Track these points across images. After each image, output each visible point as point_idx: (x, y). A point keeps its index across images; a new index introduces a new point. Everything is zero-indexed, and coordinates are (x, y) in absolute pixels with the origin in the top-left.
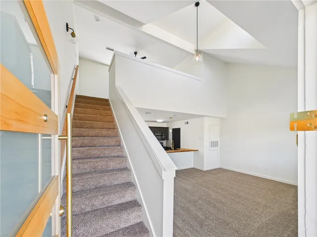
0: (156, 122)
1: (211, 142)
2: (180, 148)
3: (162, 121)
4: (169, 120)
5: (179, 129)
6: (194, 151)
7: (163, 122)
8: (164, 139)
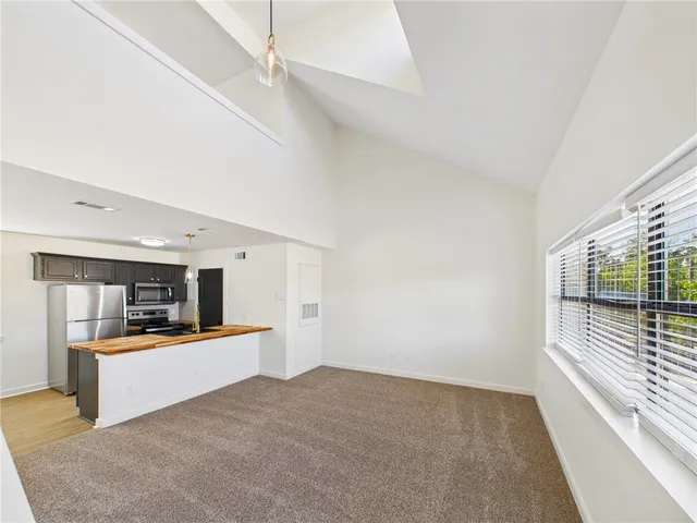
0: (136, 245)
1: (304, 306)
2: (221, 323)
3: (161, 244)
4: (184, 242)
5: (219, 272)
6: (260, 330)
7: (166, 248)
8: (172, 301)
